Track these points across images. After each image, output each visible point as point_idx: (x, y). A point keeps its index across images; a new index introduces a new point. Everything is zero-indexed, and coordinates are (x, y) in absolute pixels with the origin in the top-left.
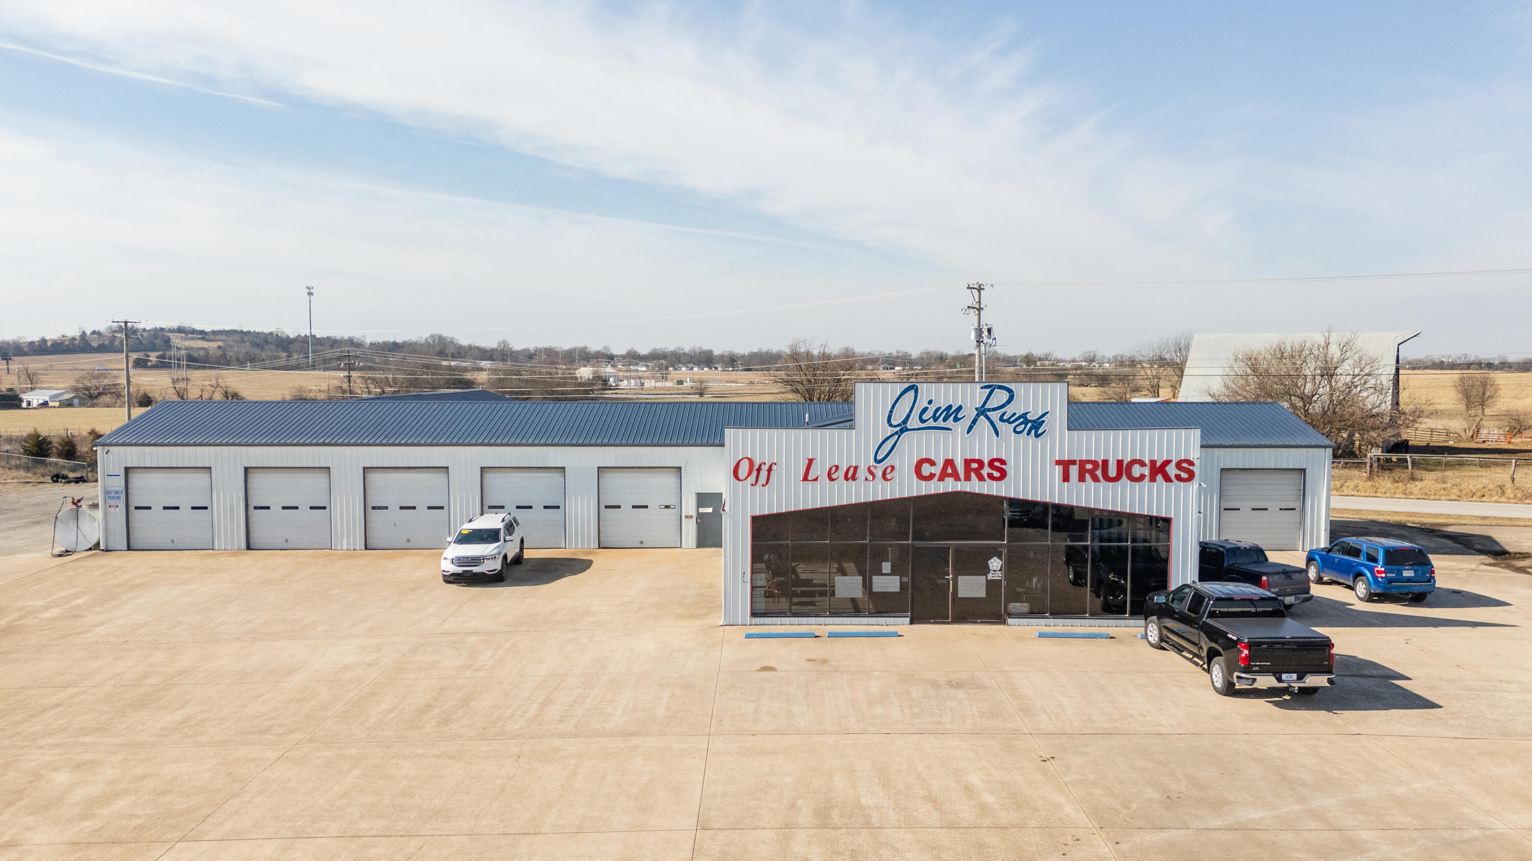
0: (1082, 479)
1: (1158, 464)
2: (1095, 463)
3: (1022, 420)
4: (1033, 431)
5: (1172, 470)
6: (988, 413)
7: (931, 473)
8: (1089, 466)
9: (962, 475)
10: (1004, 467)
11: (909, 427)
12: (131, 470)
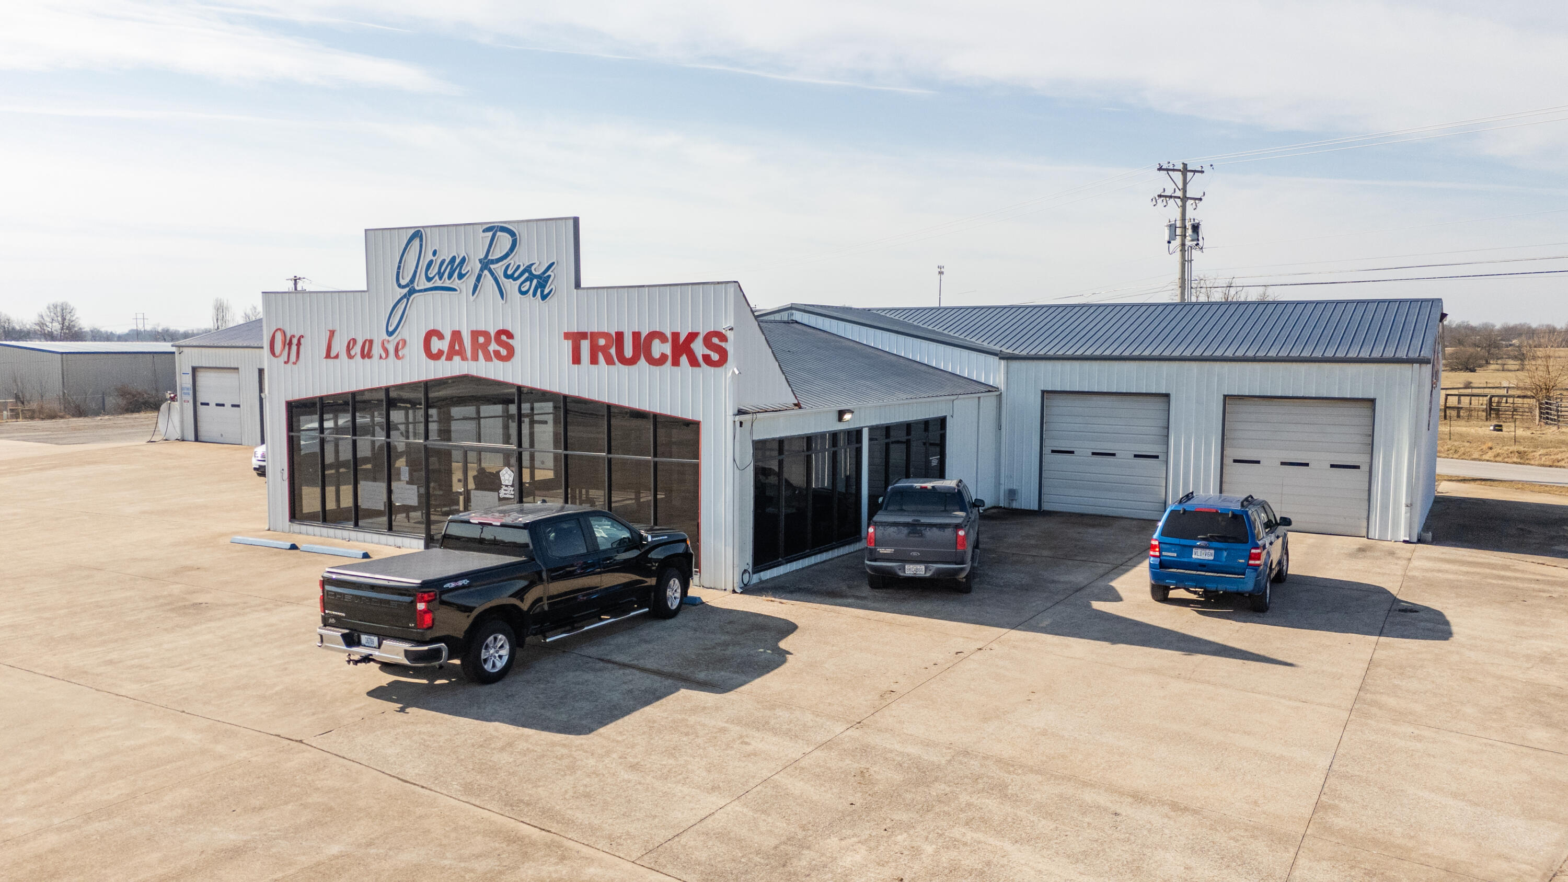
0: (594, 361)
1: (682, 338)
2: (606, 335)
3: (527, 275)
4: (539, 290)
5: (699, 348)
6: (492, 266)
7: (439, 350)
8: (602, 342)
9: (469, 354)
10: (510, 341)
11: (417, 288)
12: (198, 370)
